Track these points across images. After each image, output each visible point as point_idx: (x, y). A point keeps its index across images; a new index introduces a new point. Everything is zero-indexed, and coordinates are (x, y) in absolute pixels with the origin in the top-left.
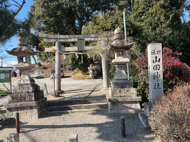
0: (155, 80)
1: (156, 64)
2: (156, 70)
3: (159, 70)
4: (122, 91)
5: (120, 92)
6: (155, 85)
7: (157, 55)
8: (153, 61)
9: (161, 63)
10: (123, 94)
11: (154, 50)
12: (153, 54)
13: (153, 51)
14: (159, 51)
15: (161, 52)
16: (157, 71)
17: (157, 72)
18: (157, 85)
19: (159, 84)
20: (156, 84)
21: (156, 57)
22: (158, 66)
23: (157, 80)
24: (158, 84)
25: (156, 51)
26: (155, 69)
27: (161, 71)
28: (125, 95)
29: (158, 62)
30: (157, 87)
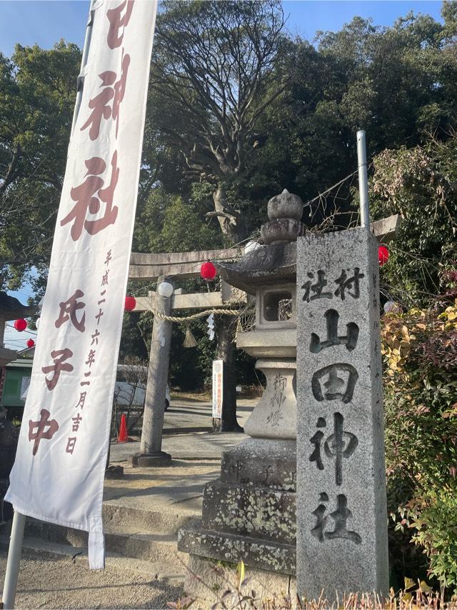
0: (320, 467)
1: (329, 355)
2: (330, 397)
3: (348, 397)
4: (251, 499)
5: (243, 503)
6: (322, 508)
7: (335, 303)
8: (315, 338)
9: (360, 358)
10: (258, 522)
11: (321, 273)
12: (312, 293)
13: (316, 276)
14: (350, 275)
15: (365, 283)
16: (338, 406)
17: (339, 417)
18: (331, 505)
19: (349, 505)
20: (324, 496)
21: (332, 315)
22: (343, 375)
23: (333, 473)
24: (342, 499)
25: (331, 277)
26: (324, 391)
27: (360, 411)
28: (269, 526)
29: (342, 347)
30: (330, 526)
